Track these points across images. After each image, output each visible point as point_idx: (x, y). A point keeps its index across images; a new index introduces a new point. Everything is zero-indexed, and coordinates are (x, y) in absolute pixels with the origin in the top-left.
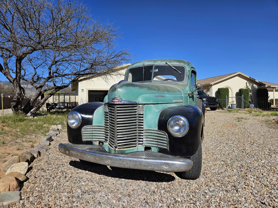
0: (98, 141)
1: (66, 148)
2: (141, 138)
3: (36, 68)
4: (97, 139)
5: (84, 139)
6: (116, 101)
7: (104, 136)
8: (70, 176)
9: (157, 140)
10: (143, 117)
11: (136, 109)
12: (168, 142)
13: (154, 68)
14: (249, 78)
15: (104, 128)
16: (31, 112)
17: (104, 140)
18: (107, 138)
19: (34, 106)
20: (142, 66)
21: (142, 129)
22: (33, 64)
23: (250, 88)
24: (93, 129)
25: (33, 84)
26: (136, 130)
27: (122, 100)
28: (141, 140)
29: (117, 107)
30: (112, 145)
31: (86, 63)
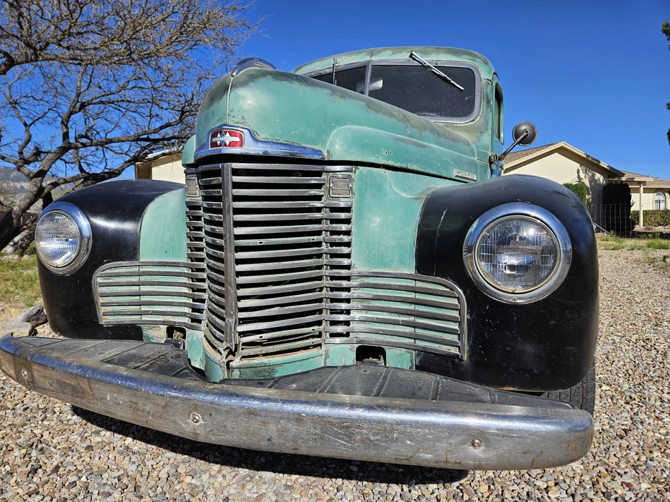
0: (164, 323)
1: (19, 356)
2: (341, 312)
3: (30, 125)
4: (161, 318)
5: (107, 318)
6: (228, 139)
7: (185, 305)
8: (55, 464)
9: (412, 319)
10: (348, 221)
11: (319, 186)
12: (465, 326)
13: (369, 73)
14: (585, 156)
15: (186, 270)
16: (16, 244)
17: (187, 320)
18: (200, 311)
19: (22, 226)
20: (328, 71)
21: (344, 272)
22: (22, 113)
23: (587, 182)
24: (140, 274)
25: (21, 166)
26: (320, 278)
27: (258, 138)
28: (342, 317)
29: (236, 172)
30: (216, 343)
31: (166, 109)
